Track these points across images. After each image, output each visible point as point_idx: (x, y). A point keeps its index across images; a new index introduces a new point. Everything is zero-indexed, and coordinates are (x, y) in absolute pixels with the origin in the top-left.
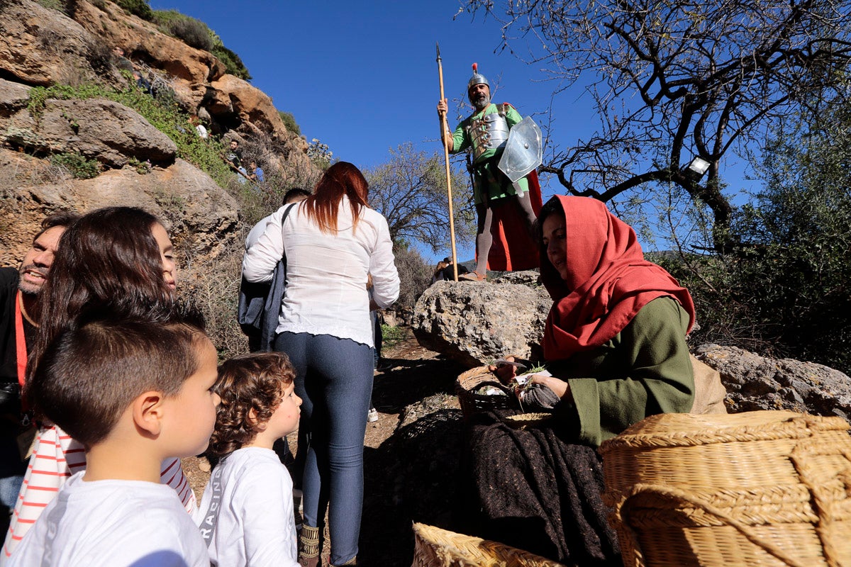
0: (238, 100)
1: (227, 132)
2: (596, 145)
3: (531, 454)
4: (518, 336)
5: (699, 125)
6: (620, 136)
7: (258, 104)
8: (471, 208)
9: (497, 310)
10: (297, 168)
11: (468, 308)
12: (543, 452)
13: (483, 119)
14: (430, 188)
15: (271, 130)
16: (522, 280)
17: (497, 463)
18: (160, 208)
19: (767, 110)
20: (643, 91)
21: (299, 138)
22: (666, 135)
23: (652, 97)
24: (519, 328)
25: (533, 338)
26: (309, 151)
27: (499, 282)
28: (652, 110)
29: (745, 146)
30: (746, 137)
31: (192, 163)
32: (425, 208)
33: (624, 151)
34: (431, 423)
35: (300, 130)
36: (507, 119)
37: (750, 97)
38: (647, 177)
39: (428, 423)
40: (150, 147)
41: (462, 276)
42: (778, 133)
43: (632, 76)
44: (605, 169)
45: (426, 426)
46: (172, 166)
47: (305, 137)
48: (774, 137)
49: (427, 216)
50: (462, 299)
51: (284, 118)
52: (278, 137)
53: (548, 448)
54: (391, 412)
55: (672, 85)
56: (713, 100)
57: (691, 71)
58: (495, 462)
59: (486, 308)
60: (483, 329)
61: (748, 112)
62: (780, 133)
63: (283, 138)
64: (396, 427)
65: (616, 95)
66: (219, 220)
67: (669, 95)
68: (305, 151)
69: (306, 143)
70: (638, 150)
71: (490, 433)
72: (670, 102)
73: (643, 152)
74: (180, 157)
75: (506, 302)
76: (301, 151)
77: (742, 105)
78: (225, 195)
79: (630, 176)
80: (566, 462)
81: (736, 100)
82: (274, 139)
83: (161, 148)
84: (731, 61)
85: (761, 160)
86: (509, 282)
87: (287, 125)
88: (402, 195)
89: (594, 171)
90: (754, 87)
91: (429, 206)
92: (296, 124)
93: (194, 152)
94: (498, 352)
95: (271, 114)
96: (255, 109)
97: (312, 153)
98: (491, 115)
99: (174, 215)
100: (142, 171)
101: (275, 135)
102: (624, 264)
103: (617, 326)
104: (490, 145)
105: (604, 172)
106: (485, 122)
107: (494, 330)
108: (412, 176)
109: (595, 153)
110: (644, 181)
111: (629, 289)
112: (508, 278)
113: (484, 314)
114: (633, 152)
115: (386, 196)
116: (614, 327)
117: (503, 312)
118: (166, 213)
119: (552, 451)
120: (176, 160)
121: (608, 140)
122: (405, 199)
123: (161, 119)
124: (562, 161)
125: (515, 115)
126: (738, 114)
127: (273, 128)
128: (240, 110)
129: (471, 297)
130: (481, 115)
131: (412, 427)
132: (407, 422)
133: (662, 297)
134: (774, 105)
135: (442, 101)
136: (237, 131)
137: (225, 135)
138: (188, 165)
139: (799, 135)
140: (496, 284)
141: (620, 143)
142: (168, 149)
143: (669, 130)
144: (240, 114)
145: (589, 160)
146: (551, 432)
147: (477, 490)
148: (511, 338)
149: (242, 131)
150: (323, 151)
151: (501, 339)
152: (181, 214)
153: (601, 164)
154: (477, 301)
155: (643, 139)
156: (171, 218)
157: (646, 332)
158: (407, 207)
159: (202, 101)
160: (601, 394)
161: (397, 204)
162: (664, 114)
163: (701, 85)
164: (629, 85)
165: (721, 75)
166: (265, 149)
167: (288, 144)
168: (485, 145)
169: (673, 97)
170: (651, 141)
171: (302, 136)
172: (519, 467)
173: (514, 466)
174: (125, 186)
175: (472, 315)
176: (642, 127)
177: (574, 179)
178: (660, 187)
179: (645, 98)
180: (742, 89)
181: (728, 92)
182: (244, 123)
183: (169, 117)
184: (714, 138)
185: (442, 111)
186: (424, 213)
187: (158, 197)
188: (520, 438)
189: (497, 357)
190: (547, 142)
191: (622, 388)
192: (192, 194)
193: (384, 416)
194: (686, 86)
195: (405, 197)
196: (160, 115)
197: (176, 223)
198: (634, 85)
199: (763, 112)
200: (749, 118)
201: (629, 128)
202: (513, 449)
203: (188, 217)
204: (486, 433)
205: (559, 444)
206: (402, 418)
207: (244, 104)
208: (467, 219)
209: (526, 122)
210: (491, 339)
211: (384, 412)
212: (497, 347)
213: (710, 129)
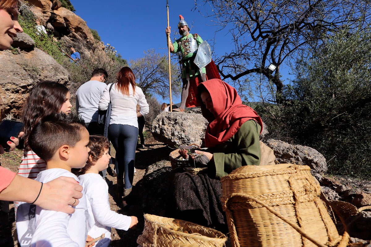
0: (68, 21)
1: (63, 36)
2: (233, 56)
3: (198, 185)
4: (197, 136)
5: (273, 51)
6: (243, 52)
7: (79, 24)
8: (179, 80)
9: (188, 124)
10: (99, 57)
11: (176, 123)
12: (203, 184)
13: (187, 40)
14: (162, 70)
15: (86, 37)
16: (200, 112)
17: (184, 189)
18: (26, 72)
19: (298, 47)
20: (252, 34)
21: (100, 43)
22: (260, 53)
23: (255, 37)
24: (197, 132)
25: (203, 136)
26: (105, 49)
27: (190, 112)
28: (255, 43)
29: (289, 61)
30: (290, 57)
31: (44, 51)
32: (159, 79)
33: (244, 59)
34: (159, 173)
35: (101, 38)
37: (292, 41)
38: (252, 71)
39: (158, 173)
40: (20, 40)
41: (174, 109)
42: (301, 57)
43: (248, 27)
44: (236, 66)
45: (157, 174)
46: (32, 52)
47: (103, 43)
48: (300, 58)
49: (160, 83)
50: (173, 120)
51: (92, 32)
52: (90, 41)
53: (205, 182)
54: (142, 169)
55: (263, 33)
56: (279, 41)
57: (271, 27)
58: (183, 189)
59: (184, 124)
60: (182, 133)
61: (291, 47)
62: (302, 57)
63: (92, 42)
64: (144, 175)
65: (241, 35)
66: (59, 80)
67: (262, 37)
68: (103, 49)
69: (104, 45)
70: (249, 59)
71: (181, 176)
72: (262, 40)
73: (251, 60)
74: (37, 47)
75: (192, 121)
76: (101, 49)
77: (290, 44)
78: (62, 68)
79: (246, 70)
80: (212, 187)
81: (287, 41)
82: (87, 42)
83: (26, 42)
84: (286, 25)
85: (295, 67)
86: (194, 113)
87: (94, 36)
88: (149, 72)
89: (232, 67)
90: (294, 37)
91: (161, 78)
92: (98, 36)
93: (45, 45)
94: (188, 142)
95: (86, 29)
96: (77, 27)
97: (107, 50)
98: (190, 38)
99: (34, 76)
100: (15, 53)
101: (88, 40)
102: (235, 106)
103: (233, 132)
104: (190, 51)
105: (236, 68)
106: (188, 41)
107: (187, 133)
108: (154, 64)
109: (232, 59)
110: (251, 72)
111: (237, 117)
112: (194, 111)
113: (183, 126)
114: (247, 60)
115: (142, 73)
116: (232, 133)
117: (191, 125)
118: (30, 75)
119: (207, 183)
120: (35, 48)
121: (238, 54)
122: (151, 75)
123: (25, 27)
124: (218, 62)
125: (200, 39)
126: (287, 47)
127: (87, 37)
128: (69, 26)
129: (177, 119)
130: (185, 38)
131: (151, 175)
132: (149, 173)
133: (250, 120)
134: (300, 45)
135: (168, 27)
136: (68, 37)
137: (62, 38)
138: (41, 51)
139: (308, 58)
140: (188, 114)
141: (242, 55)
142: (29, 43)
143: (262, 52)
144: (69, 28)
145: (229, 62)
146: (207, 175)
147: (176, 200)
148: (194, 136)
149: (70, 37)
150: (112, 50)
151: (190, 137)
152: (38, 76)
153: (234, 64)
154: (180, 120)
155: (251, 54)
156: (32, 77)
157: (243, 135)
158: (151, 78)
159: (49, 19)
160: (225, 159)
161: (147, 77)
162: (260, 45)
163: (275, 34)
164: (246, 31)
165: (282, 31)
166: (83, 47)
167: (95, 45)
168: (188, 51)
169: (264, 38)
170: (254, 56)
171: (102, 42)
172: (193, 190)
173: (191, 189)
174: (6, 60)
175: (177, 127)
176: (251, 50)
177: (223, 70)
178: (257, 75)
179: (253, 37)
180: (290, 37)
181: (284, 38)
182: (72, 33)
183: (30, 26)
184: (278, 56)
185: (168, 32)
186: (159, 81)
187: (25, 67)
188: (194, 178)
189: (188, 145)
190: (212, 53)
191: (233, 157)
192: (44, 66)
193: (139, 170)
194: (269, 34)
195: (150, 74)
196: (24, 24)
197: (36, 80)
198: (248, 31)
199: (297, 47)
200: (292, 49)
201: (246, 50)
202: (191, 183)
203: (42, 77)
204: (180, 176)
205: (210, 180)
206: (147, 171)
207: (71, 23)
208: (177, 85)
209: (204, 43)
210: (185, 137)
211: (139, 169)
212: (188, 140)
213: (277, 53)
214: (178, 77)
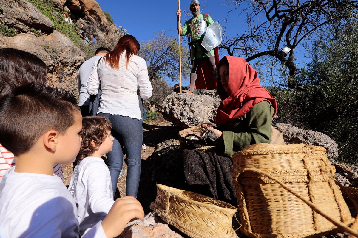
0: (83, 4)
1: (79, 19)
2: (245, 37)
3: (206, 161)
4: (205, 117)
5: (289, 32)
6: (256, 34)
7: (93, 7)
8: (189, 62)
9: (197, 105)
10: (112, 40)
11: (185, 104)
12: (211, 161)
13: (196, 21)
14: (172, 52)
15: (99, 20)
16: (209, 94)
18: (47, 53)
19: (317, 27)
20: (268, 13)
21: (113, 25)
22: (274, 35)
23: (271, 17)
24: (206, 113)
25: (211, 118)
27: (199, 94)
28: (270, 23)
29: (306, 43)
30: (307, 38)
31: (62, 33)
32: (169, 61)
33: (256, 41)
34: (167, 150)
35: (113, 21)
36: (207, 22)
37: (311, 21)
38: (264, 53)
39: (166, 150)
40: (41, 23)
41: (183, 91)
42: (320, 38)
43: (264, 6)
44: (248, 49)
45: (165, 151)
46: (52, 34)
47: (116, 25)
48: (318, 39)
49: (170, 65)
50: (183, 100)
51: (106, 15)
52: (103, 24)
53: (213, 159)
54: (152, 146)
55: (280, 12)
56: (296, 21)
57: (288, 6)
58: (192, 164)
59: (193, 105)
60: (191, 113)
61: (309, 27)
62: (321, 38)
63: (105, 24)
64: (153, 152)
65: (256, 15)
66: (76, 61)
67: (278, 17)
68: (116, 31)
69: (116, 28)
70: (262, 41)
71: (191, 153)
72: (278, 20)
73: (264, 42)
74: (56, 29)
75: (201, 102)
76: (114, 31)
77: (308, 24)
78: (78, 50)
79: (258, 53)
81: (305, 22)
82: (101, 25)
83: (46, 24)
84: (306, 2)
85: (311, 49)
86: (203, 94)
87: (107, 18)
88: (160, 55)
89: (243, 49)
90: (314, 16)
91: (171, 60)
92: (111, 18)
93: (63, 28)
94: (196, 123)
95: (100, 12)
96: (92, 9)
97: (119, 33)
98: (200, 19)
99: (54, 57)
100: (37, 35)
101: (102, 23)
102: (251, 86)
103: (245, 111)
104: (199, 34)
105: (247, 50)
106: (198, 23)
107: (195, 114)
108: (164, 47)
109: (244, 41)
110: (263, 55)
112: (203, 93)
113: (192, 107)
114: (260, 42)
115: (153, 55)
117: (200, 106)
118: (50, 56)
119: (215, 160)
120: (54, 31)
121: (250, 36)
122: (161, 57)
123: (45, 10)
124: (229, 44)
125: (211, 20)
126: (305, 27)
127: (101, 19)
128: (84, 9)
129: (186, 100)
130: (195, 19)
131: (160, 152)
132: (158, 150)
133: (265, 101)
134: (321, 25)
135: (179, 10)
136: (83, 19)
137: (78, 21)
138: (60, 34)
139: (328, 39)
140: (197, 95)
141: (255, 37)
143: (276, 33)
144: (84, 11)
145: (241, 44)
146: (215, 153)
147: (184, 174)
148: (202, 117)
149: (85, 19)
150: (124, 32)
151: (198, 117)
152: (58, 57)
153: (246, 46)
154: (189, 101)
155: (265, 36)
157: (256, 114)
158: (162, 60)
159: (65, 3)
160: (234, 137)
161: (157, 59)
162: (275, 25)
163: (291, 12)
164: (262, 10)
165: (300, 10)
166: (97, 29)
167: (108, 27)
168: (197, 34)
169: (279, 18)
170: (268, 37)
171: (115, 24)
172: (201, 166)
173: (199, 165)
174: (29, 42)
175: (186, 107)
176: (265, 31)
177: (234, 52)
178: (269, 58)
179: (268, 17)
180: (309, 17)
181: (303, 17)
182: (86, 16)
184: (294, 38)
185: (179, 15)
186: (169, 64)
187: (46, 48)
188: (203, 155)
189: (196, 125)
190: (224, 35)
191: (243, 136)
192: (62, 48)
193: (149, 147)
194: (286, 13)
195: (161, 56)
196: (44, 7)
197: (56, 61)
198: (264, 10)
199: (316, 28)
200: (310, 30)
201: (259, 31)
202: (199, 159)
203: (61, 59)
204: (189, 153)
205: (218, 158)
206: (156, 148)
207: (86, 6)
208: (187, 67)
210: (194, 117)
211: (149, 146)
212: (196, 121)
213: (293, 34)
214: (188, 59)
